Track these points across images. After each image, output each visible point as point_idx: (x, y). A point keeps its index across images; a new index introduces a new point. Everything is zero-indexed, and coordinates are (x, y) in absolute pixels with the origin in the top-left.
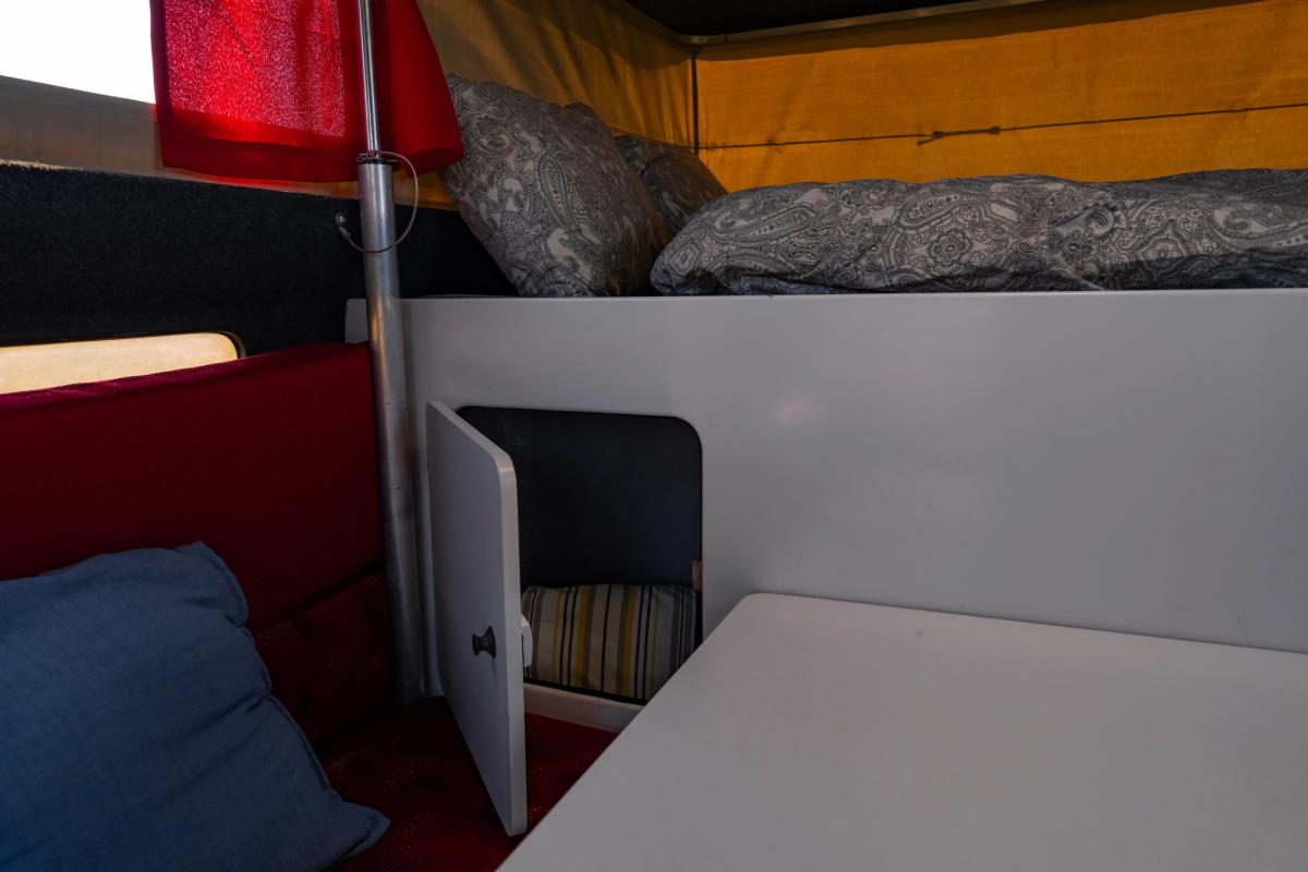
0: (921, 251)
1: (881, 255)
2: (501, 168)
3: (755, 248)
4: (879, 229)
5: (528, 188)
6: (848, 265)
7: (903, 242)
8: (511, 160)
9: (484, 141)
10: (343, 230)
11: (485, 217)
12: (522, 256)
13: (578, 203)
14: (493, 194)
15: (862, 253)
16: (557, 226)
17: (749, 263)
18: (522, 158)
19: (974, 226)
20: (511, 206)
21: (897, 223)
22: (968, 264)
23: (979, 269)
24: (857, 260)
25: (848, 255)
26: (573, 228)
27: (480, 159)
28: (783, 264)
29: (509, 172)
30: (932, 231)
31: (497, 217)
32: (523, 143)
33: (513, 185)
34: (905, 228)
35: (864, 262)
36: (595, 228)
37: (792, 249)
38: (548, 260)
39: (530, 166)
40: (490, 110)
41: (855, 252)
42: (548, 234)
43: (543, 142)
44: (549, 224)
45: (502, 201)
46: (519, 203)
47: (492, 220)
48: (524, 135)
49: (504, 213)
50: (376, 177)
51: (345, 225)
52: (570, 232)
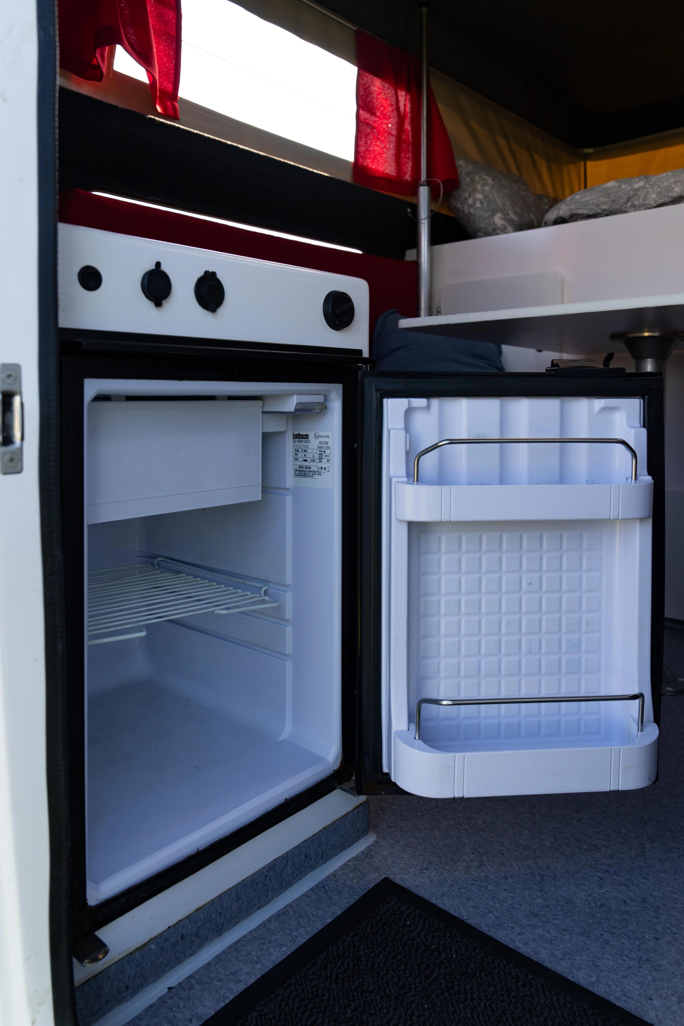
0: (654, 196)
1: (637, 200)
2: (475, 190)
3: (583, 205)
4: (637, 190)
5: (486, 197)
6: (622, 206)
7: (647, 194)
8: (479, 187)
9: (468, 180)
10: (410, 215)
11: (466, 211)
12: (482, 226)
13: (508, 203)
14: (470, 201)
15: (628, 200)
16: (498, 212)
17: (580, 212)
18: (483, 186)
19: (675, 182)
20: (478, 205)
21: (644, 187)
22: (671, 197)
23: (676, 198)
24: (626, 203)
25: (622, 201)
26: (505, 212)
27: (466, 187)
28: (595, 210)
29: (478, 191)
30: (659, 187)
31: (472, 210)
32: (484, 179)
33: (479, 196)
34: (647, 188)
35: (629, 204)
36: (516, 213)
37: (599, 203)
38: (493, 226)
39: (487, 188)
40: (470, 168)
41: (625, 200)
42: (494, 215)
43: (493, 180)
44: (494, 212)
45: (474, 203)
46: (482, 203)
47: (470, 213)
48: (485, 177)
49: (475, 208)
50: (424, 191)
51: (410, 213)
52: (504, 215)
